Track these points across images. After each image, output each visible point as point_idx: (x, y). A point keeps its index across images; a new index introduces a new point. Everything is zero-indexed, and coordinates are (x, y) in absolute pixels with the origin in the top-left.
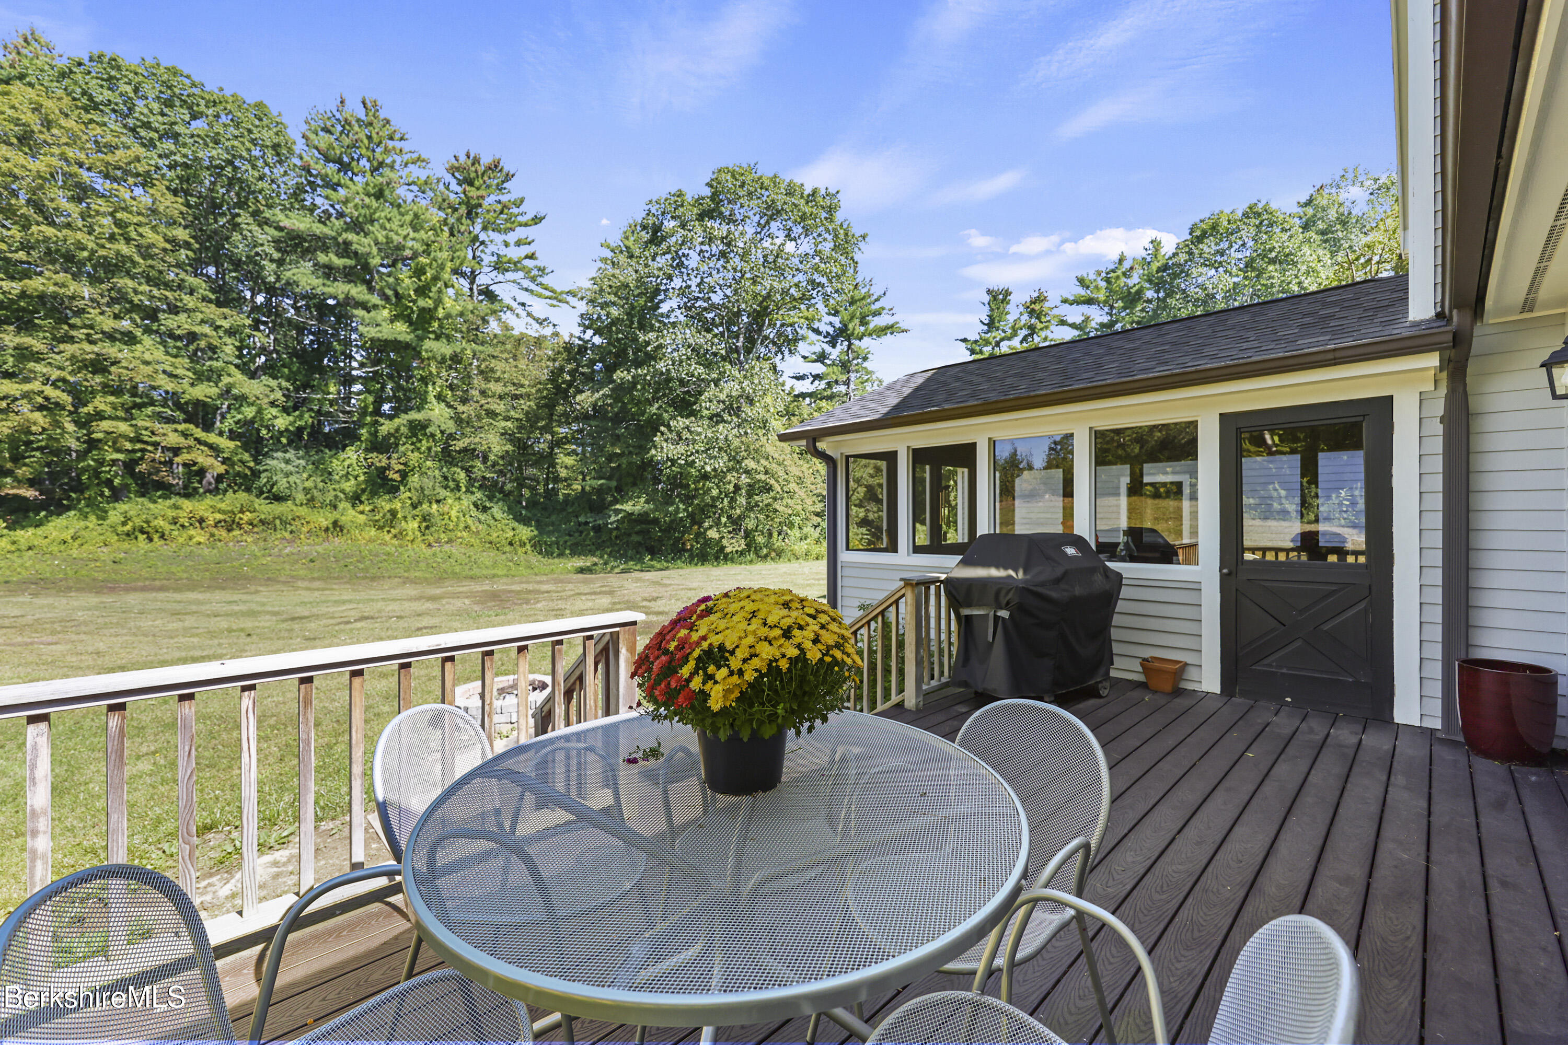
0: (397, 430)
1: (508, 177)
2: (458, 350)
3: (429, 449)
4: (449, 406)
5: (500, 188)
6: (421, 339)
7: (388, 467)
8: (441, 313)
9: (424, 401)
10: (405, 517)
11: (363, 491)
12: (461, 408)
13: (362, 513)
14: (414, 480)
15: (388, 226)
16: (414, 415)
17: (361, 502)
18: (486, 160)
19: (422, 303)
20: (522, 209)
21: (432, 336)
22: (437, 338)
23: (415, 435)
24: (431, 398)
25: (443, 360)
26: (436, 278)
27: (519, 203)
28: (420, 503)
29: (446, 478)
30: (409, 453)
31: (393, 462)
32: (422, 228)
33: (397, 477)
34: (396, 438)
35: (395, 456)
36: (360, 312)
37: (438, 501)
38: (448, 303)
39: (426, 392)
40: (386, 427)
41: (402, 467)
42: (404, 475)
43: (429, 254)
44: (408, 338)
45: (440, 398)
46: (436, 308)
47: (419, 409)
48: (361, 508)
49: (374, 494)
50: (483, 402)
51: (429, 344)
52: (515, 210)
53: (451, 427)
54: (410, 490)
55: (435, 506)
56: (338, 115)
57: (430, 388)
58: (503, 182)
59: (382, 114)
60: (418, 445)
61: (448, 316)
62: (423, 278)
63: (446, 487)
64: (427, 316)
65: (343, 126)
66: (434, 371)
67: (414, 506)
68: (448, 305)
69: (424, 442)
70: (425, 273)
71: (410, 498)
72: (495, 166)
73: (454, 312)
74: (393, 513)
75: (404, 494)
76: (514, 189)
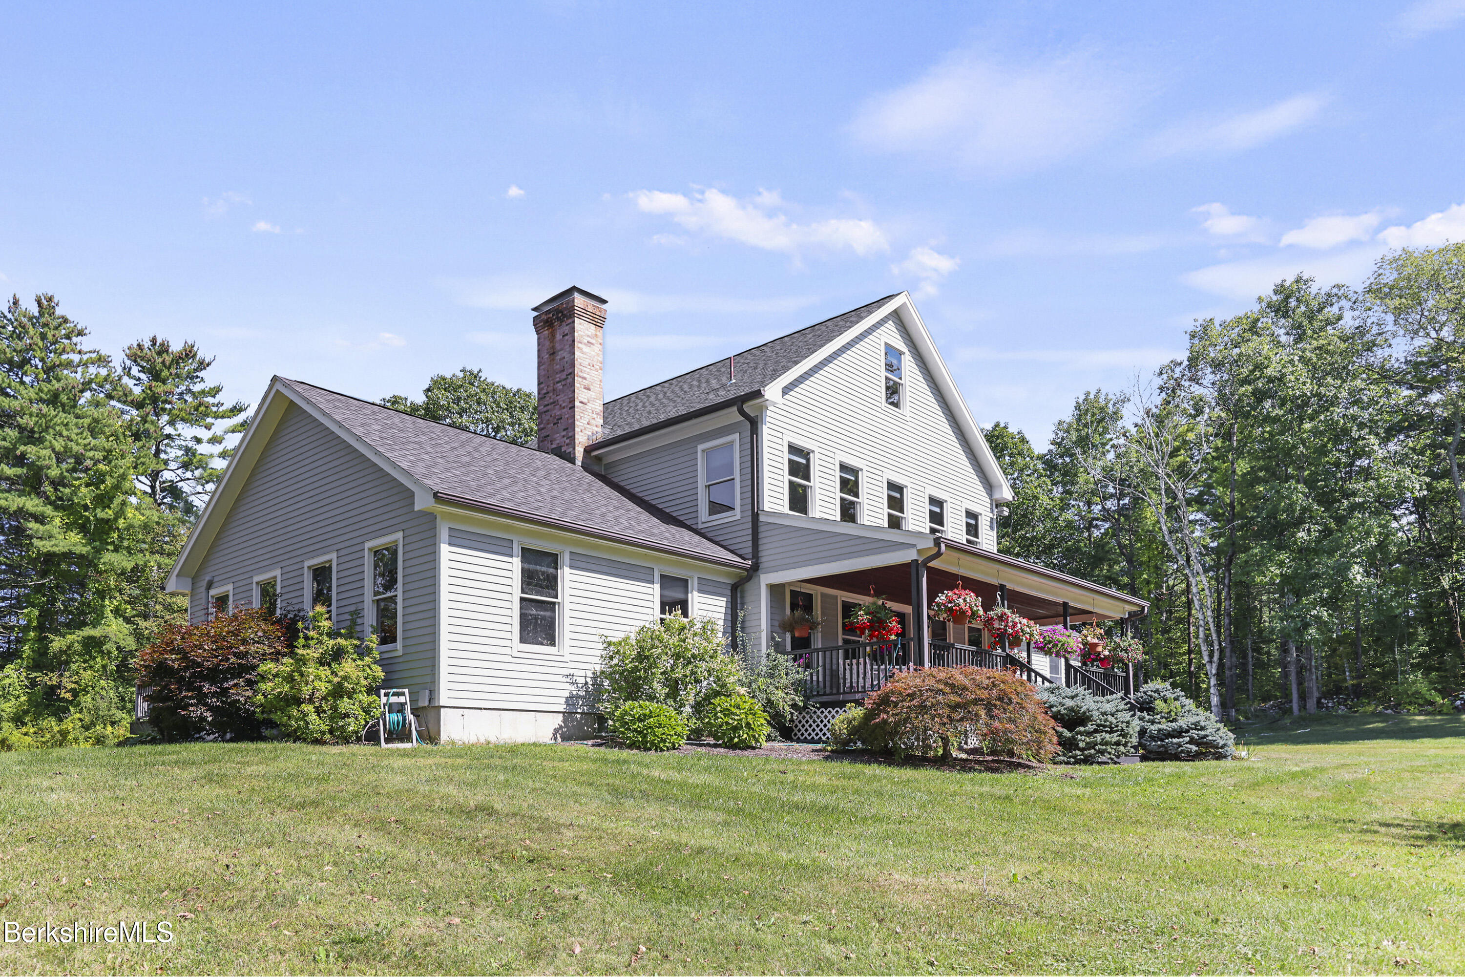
0: (69, 647)
1: (203, 365)
2: (141, 563)
3: (104, 667)
4: (128, 620)
5: (191, 377)
6: (98, 551)
7: (59, 686)
8: (121, 523)
9: (101, 615)
10: (76, 740)
11: (26, 712)
12: (142, 624)
13: (26, 734)
14: (86, 700)
15: (65, 433)
16: (88, 631)
17: (24, 724)
18: (176, 347)
19: (100, 514)
20: (219, 398)
21: (111, 547)
22: (116, 550)
23: (89, 653)
24: (108, 612)
25: (123, 573)
26: (117, 487)
27: (215, 391)
28: (93, 724)
29: (123, 699)
30: (81, 671)
31: (64, 680)
32: (103, 433)
33: (68, 696)
34: (68, 656)
35: (67, 674)
36: (32, 525)
37: (113, 723)
38: (130, 513)
39: (103, 606)
40: (57, 644)
41: (74, 686)
42: (75, 693)
43: (110, 462)
44: (84, 550)
45: (117, 612)
46: (116, 519)
47: (95, 624)
48: (24, 730)
49: (37, 716)
50: (167, 617)
51: (109, 557)
52: (210, 400)
53: (130, 643)
54: (81, 711)
55: (109, 728)
56: (9, 316)
57: (107, 602)
58: (196, 370)
59: (59, 311)
60: (92, 663)
61: (130, 527)
62: (102, 487)
63: (123, 708)
64: (106, 526)
65: (15, 328)
66: (112, 583)
67: (87, 728)
68: (130, 515)
69: (98, 660)
70: (103, 482)
71: (81, 720)
72: (189, 353)
73: (137, 523)
74: (64, 734)
75: (74, 716)
76: (209, 378)
